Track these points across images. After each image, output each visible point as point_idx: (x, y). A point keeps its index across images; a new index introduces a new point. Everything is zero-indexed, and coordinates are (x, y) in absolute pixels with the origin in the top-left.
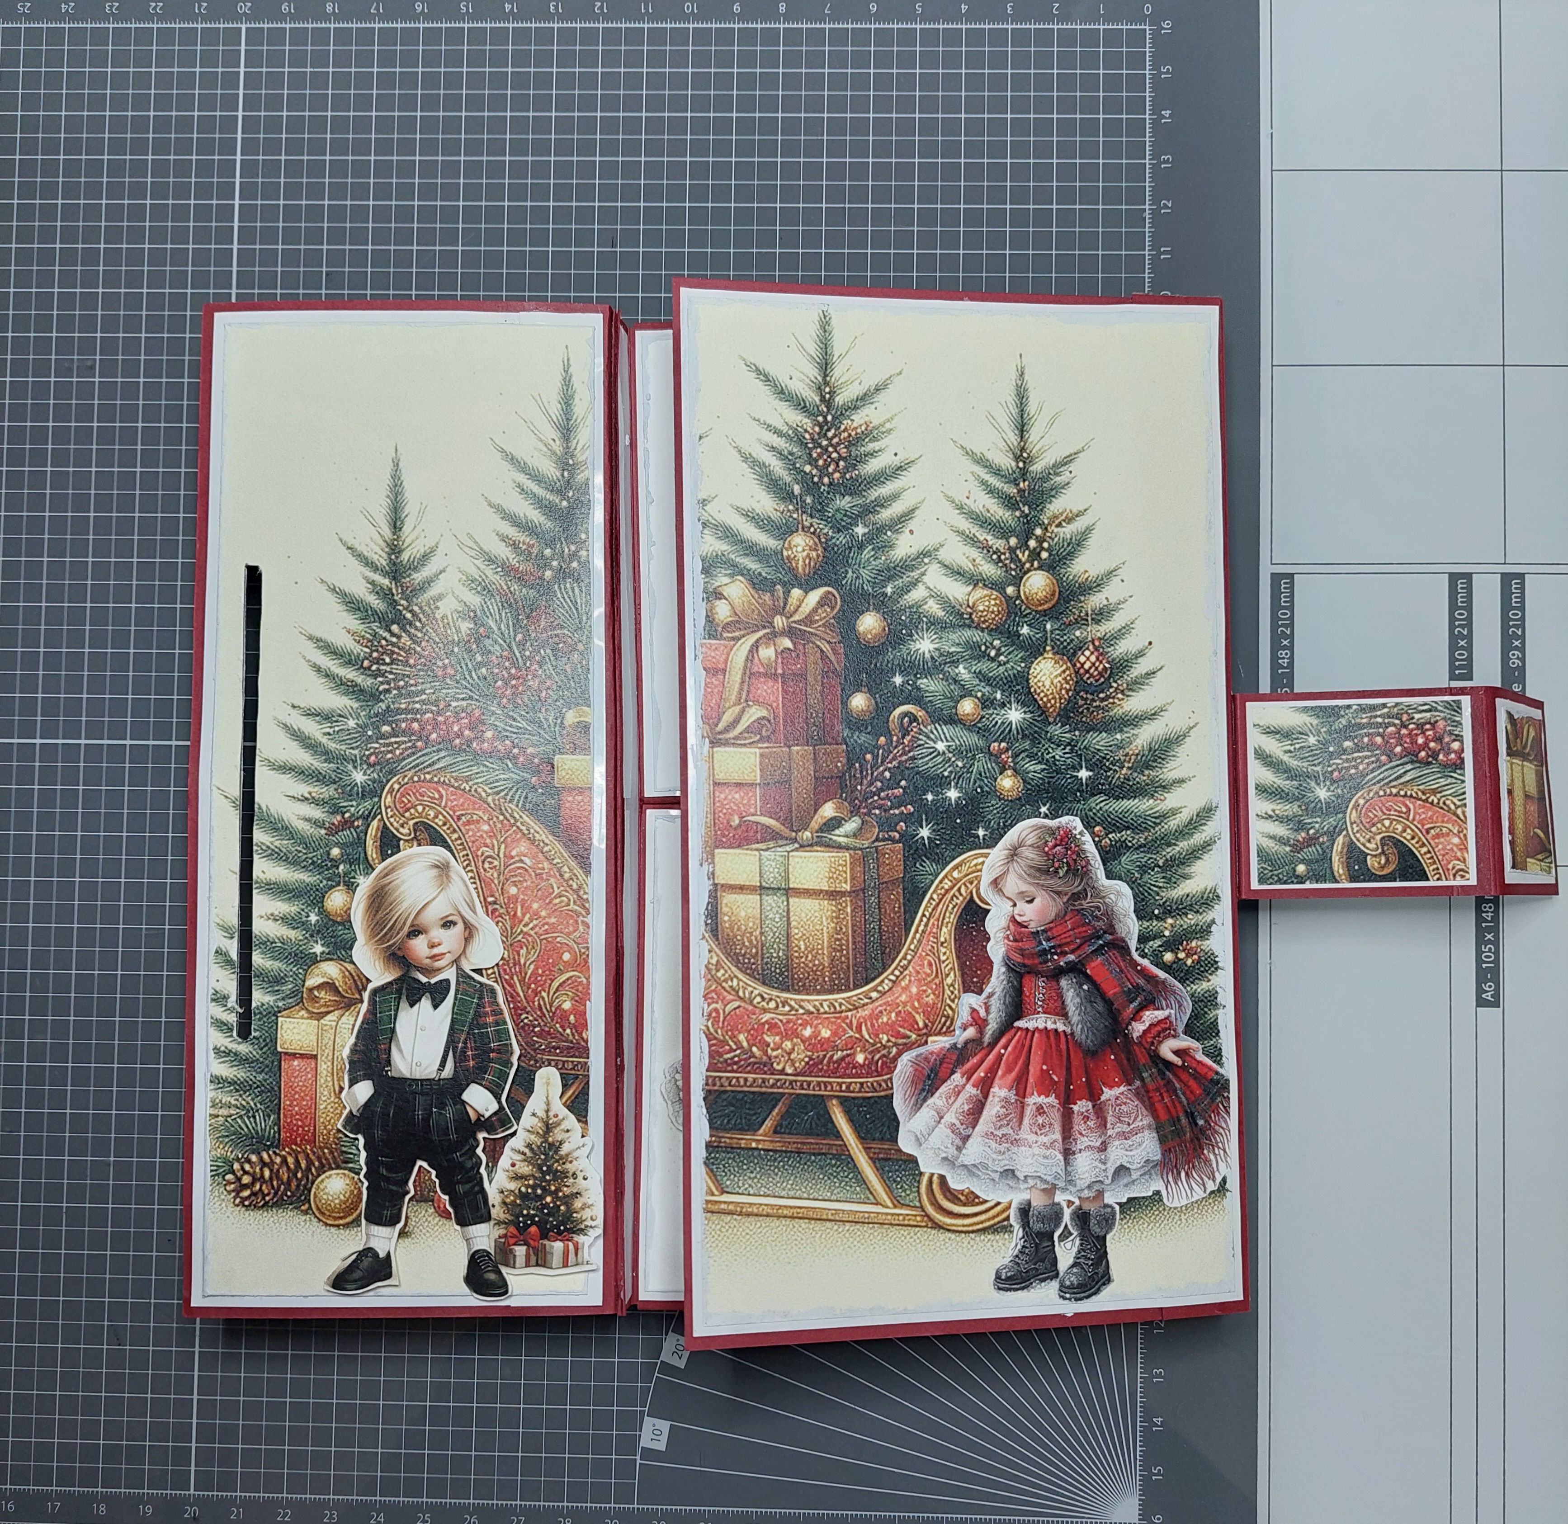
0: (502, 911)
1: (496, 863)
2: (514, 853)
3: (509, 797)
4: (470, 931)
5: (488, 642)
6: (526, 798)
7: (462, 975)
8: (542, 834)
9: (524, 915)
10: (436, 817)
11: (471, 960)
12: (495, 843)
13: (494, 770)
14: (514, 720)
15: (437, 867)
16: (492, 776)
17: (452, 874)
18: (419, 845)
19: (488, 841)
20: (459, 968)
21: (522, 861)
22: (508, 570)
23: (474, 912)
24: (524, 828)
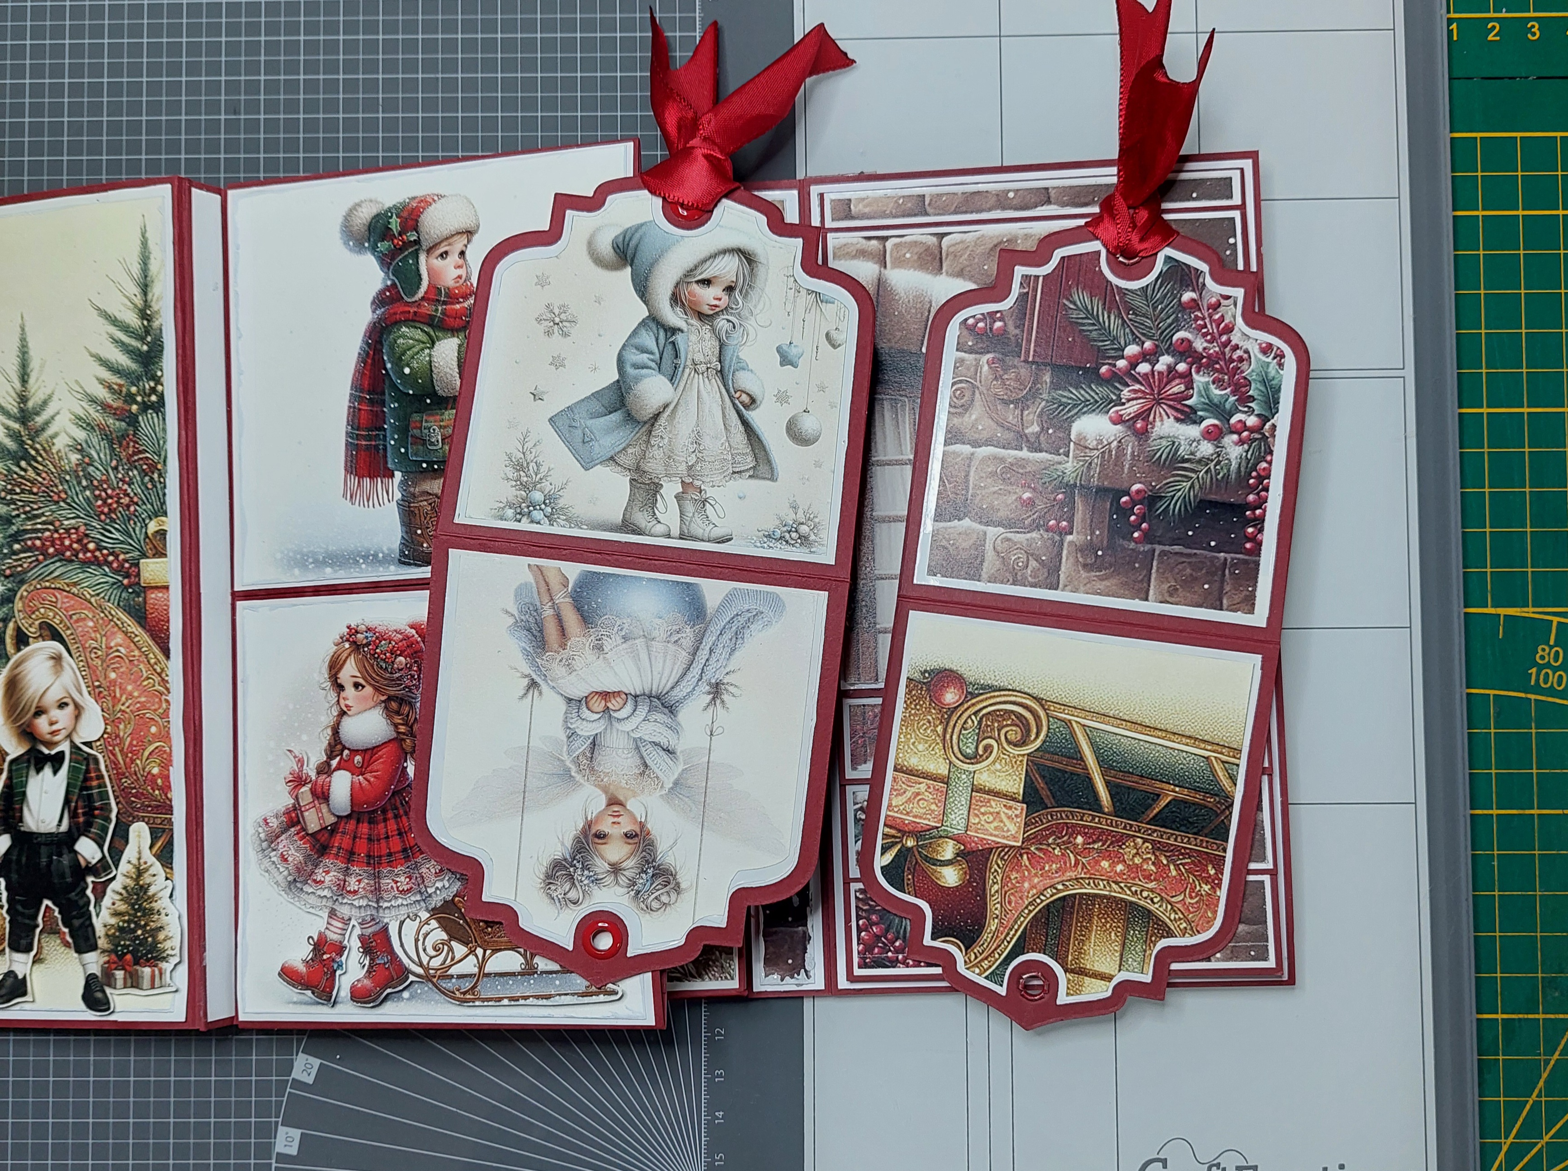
0: (106, 693)
1: (100, 653)
2: (112, 644)
3: (107, 598)
4: (79, 710)
5: (91, 469)
6: (120, 597)
7: (74, 746)
8: (134, 628)
9: (121, 696)
10: (54, 617)
11: (81, 734)
12: (98, 636)
13: (96, 575)
14: (110, 532)
15: (53, 658)
16: (94, 580)
17: (64, 664)
18: (44, 640)
19: (93, 635)
20: (72, 742)
21: (118, 651)
22: (105, 407)
23: (81, 694)
24: (119, 622)
